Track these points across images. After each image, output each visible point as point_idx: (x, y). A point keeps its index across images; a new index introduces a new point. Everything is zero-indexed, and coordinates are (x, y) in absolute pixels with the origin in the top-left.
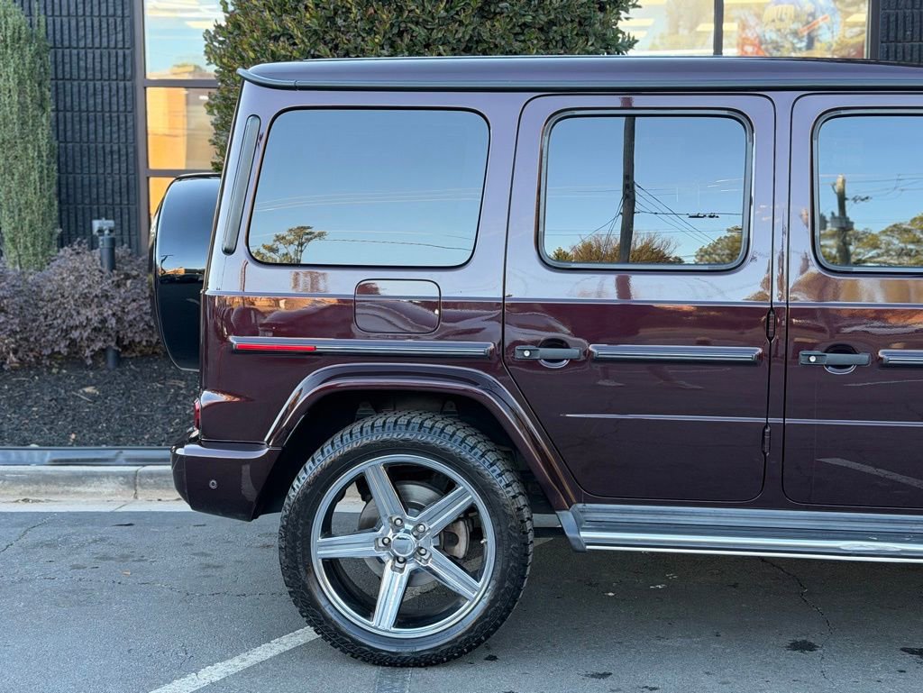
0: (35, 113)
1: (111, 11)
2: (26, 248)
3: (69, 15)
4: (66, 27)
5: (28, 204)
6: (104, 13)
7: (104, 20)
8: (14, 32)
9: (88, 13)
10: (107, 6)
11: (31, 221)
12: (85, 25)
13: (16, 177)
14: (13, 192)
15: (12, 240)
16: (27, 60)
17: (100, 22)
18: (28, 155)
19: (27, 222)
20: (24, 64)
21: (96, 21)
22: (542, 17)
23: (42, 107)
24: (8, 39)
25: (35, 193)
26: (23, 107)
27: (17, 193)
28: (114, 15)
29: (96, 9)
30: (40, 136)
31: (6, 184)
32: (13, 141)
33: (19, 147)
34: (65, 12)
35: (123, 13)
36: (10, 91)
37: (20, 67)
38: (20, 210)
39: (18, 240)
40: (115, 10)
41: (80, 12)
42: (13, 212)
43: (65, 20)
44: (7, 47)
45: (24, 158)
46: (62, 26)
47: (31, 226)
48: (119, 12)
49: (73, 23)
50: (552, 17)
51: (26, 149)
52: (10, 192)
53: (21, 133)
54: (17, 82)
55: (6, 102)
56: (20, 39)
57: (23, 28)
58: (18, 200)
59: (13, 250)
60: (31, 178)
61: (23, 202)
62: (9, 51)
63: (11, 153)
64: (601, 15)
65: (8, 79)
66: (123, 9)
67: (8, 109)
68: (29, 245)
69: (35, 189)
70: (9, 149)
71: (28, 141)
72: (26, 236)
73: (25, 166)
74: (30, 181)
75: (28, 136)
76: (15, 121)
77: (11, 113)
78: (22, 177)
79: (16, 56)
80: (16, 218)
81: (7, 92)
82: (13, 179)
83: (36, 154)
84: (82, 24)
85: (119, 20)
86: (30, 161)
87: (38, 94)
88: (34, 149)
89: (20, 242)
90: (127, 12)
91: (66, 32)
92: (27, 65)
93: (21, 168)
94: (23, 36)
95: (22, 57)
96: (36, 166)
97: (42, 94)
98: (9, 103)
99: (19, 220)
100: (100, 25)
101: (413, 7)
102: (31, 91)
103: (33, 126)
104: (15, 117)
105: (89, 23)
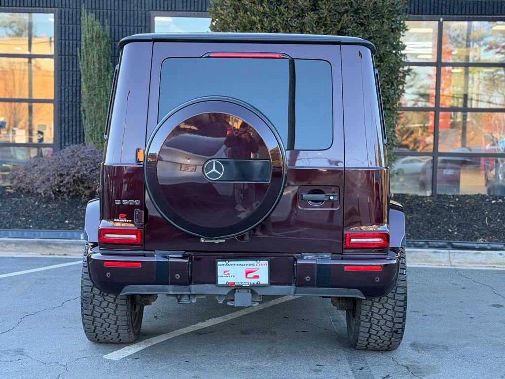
0: (105, 73)
1: (139, 24)
2: (98, 139)
3: (118, 25)
4: (117, 31)
5: (100, 118)
6: (136, 25)
7: (136, 28)
8: (97, 34)
9: (128, 25)
10: (138, 21)
11: (101, 126)
12: (126, 31)
13: (95, 104)
14: (93, 112)
15: (91, 136)
16: (103, 48)
17: (134, 29)
18: (100, 94)
19: (99, 126)
20: (101, 50)
21: (132, 28)
22: (366, 35)
23: (108, 70)
24: (94, 38)
25: (104, 113)
26: (100, 70)
27: (94, 112)
28: (141, 26)
29: (132, 22)
30: (107, 85)
31: (90, 108)
32: (94, 87)
33: (97, 90)
34: (116, 24)
35: (145, 25)
36: (94, 63)
37: (100, 51)
38: (96, 121)
39: (93, 135)
40: (142, 23)
41: (124, 24)
42: (92, 122)
43: (117, 27)
44: (93, 41)
45: (99, 95)
46: (115, 30)
47: (100, 129)
48: (143, 24)
49: (121, 29)
50: (372, 35)
51: (100, 91)
52: (91, 111)
53: (98, 83)
54: (98, 57)
55: (92, 68)
56: (99, 37)
57: (101, 32)
58: (95, 115)
59: (91, 140)
60: (102, 105)
61: (97, 116)
62: (94, 43)
63: (93, 93)
64: (392, 34)
65: (93, 57)
66: (145, 23)
67: (92, 71)
68: (99, 138)
69: (104, 110)
70: (91, 91)
71: (101, 87)
72: (98, 133)
73: (99, 99)
74: (101, 106)
75: (101, 84)
76: (96, 77)
77: (94, 73)
78: (98, 104)
79: (98, 45)
80: (94, 125)
81: (92, 63)
82: (93, 105)
83: (105, 93)
84: (125, 30)
85: (143, 28)
86: (102, 97)
87: (106, 64)
88: (104, 91)
89: (95, 136)
90: (147, 24)
91: (117, 34)
92: (102, 51)
93: (97, 100)
94: (101, 36)
95: (100, 46)
96: (104, 100)
97: (108, 64)
98: (93, 69)
99: (95, 126)
100: (134, 31)
101: (308, 30)
102: (104, 63)
103: (104, 79)
104: (96, 75)
105: (128, 29)
